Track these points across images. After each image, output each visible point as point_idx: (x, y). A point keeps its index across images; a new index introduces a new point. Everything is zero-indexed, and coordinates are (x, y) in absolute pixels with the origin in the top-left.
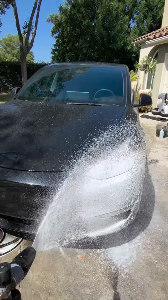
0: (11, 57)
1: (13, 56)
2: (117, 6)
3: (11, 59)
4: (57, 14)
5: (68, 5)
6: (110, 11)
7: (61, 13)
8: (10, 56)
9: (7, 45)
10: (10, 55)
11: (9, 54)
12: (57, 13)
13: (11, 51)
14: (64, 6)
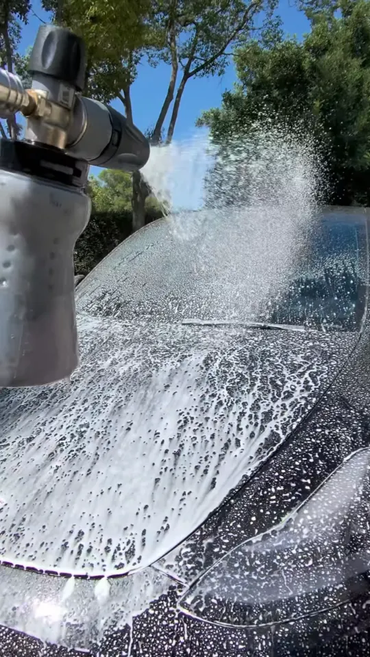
0: (122, 203)
1: (128, 200)
2: (358, 77)
3: (123, 207)
4: (218, 109)
5: (243, 88)
6: (341, 89)
7: (227, 105)
8: (121, 200)
9: (116, 180)
10: (120, 198)
11: (118, 196)
12: (219, 106)
13: (124, 190)
14: (234, 92)
